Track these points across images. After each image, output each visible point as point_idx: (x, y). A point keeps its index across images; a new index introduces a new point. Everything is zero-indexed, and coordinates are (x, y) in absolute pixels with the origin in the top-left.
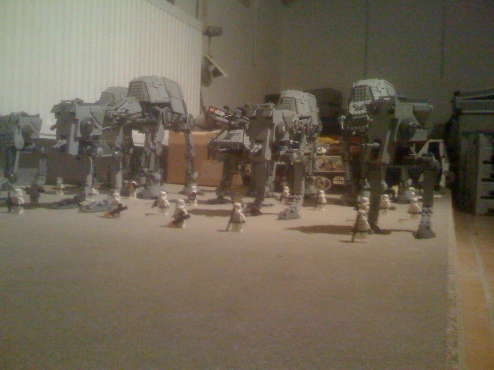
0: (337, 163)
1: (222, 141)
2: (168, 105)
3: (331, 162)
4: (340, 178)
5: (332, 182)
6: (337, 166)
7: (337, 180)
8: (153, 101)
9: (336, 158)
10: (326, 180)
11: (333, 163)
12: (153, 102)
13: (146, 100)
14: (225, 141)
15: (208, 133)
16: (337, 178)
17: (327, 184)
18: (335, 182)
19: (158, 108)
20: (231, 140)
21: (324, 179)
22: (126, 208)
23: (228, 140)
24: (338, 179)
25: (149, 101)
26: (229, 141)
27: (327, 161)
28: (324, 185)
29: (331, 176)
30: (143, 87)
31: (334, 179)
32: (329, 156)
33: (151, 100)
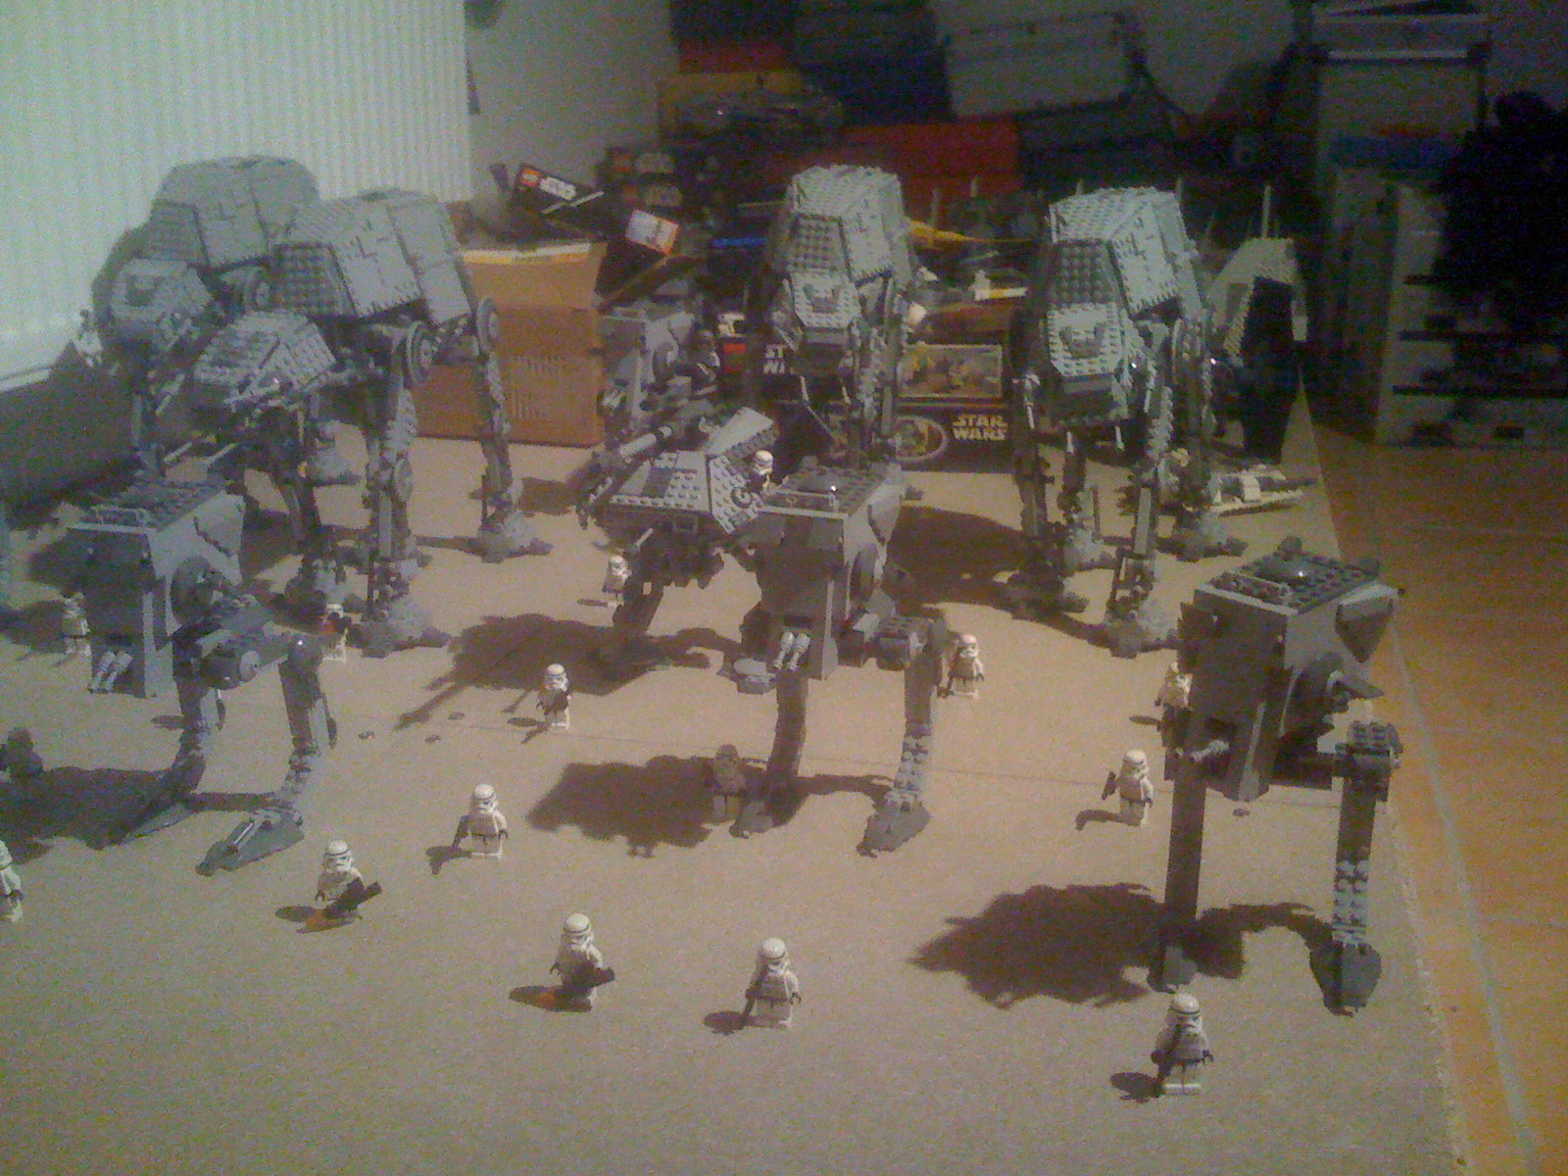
0: (965, 369)
1: (638, 501)
2: (416, 310)
3: (943, 366)
4: (975, 421)
5: (951, 434)
6: (965, 380)
7: (967, 427)
8: (364, 308)
9: (962, 350)
10: (930, 428)
11: (954, 367)
12: (366, 313)
13: (339, 310)
14: (648, 502)
15: (521, 255)
16: (967, 421)
17: (936, 441)
18: (961, 434)
19: (384, 330)
20: (667, 499)
21: (923, 424)
22: (375, 889)
23: (656, 500)
24: (971, 422)
25: (352, 313)
26: (661, 503)
27: (931, 363)
28: (926, 441)
29: (947, 417)
30: (325, 264)
31: (956, 424)
32: (940, 346)
33: (358, 308)
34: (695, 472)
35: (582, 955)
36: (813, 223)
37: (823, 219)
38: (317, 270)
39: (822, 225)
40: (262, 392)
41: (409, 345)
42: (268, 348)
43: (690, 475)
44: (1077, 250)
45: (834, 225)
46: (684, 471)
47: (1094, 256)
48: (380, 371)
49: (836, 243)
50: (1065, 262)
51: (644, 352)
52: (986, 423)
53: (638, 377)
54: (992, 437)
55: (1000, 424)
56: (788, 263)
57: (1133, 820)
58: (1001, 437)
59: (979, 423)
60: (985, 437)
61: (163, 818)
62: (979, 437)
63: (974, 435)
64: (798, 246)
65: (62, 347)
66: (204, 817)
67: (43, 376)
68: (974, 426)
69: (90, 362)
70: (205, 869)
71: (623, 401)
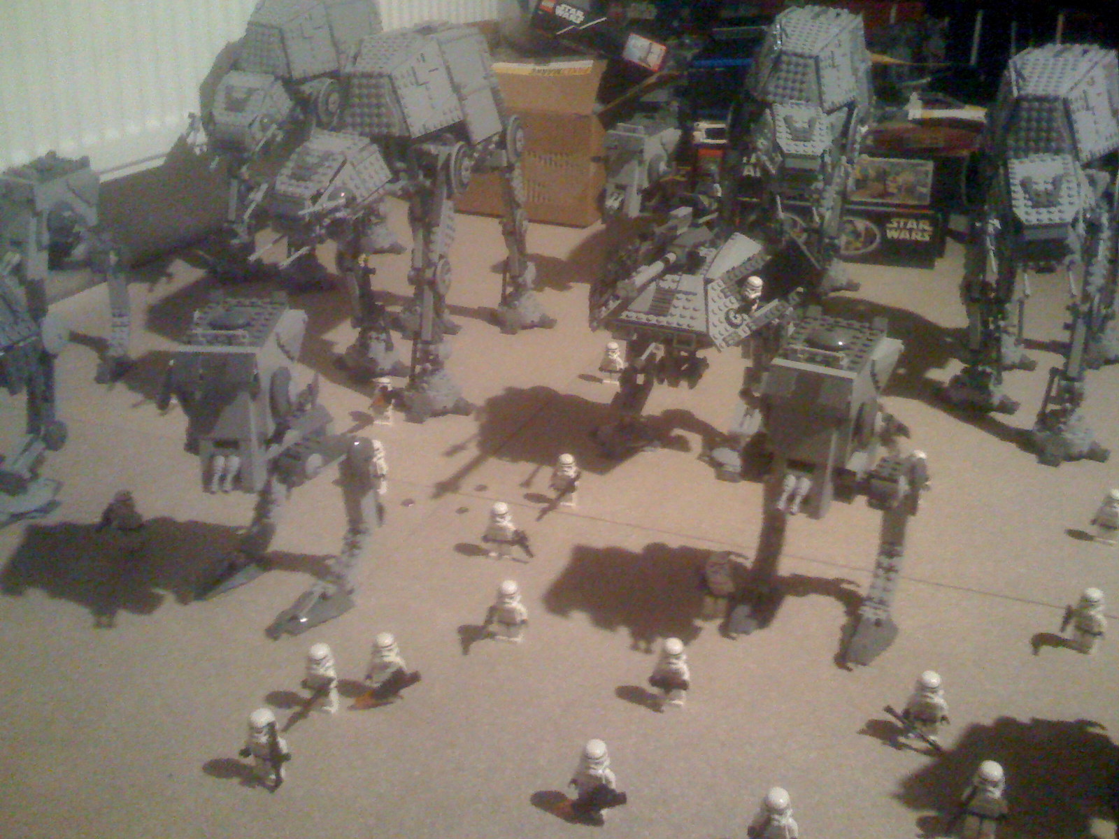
0: (900, 180)
1: (643, 318)
2: (459, 131)
3: (882, 176)
4: (905, 224)
5: (884, 235)
6: (899, 188)
7: (898, 229)
8: (416, 130)
9: (898, 164)
10: (867, 229)
11: (890, 178)
12: (418, 135)
13: (396, 131)
14: (653, 319)
15: (538, 68)
16: (899, 223)
17: (870, 238)
18: (892, 234)
19: (432, 148)
20: (669, 319)
21: (861, 224)
22: (415, 678)
23: (661, 318)
24: (902, 225)
25: (407, 134)
26: (664, 321)
27: (872, 173)
28: (862, 239)
29: (881, 219)
30: (386, 90)
31: (889, 225)
32: (880, 159)
33: (411, 129)
34: (695, 294)
35: (598, 779)
36: (794, 59)
37: (801, 56)
38: (378, 96)
39: (801, 61)
40: (331, 205)
41: (453, 162)
42: (336, 165)
43: (690, 297)
44: (1036, 104)
45: (811, 62)
46: (686, 293)
47: (1051, 110)
48: (428, 183)
49: (812, 76)
50: (1024, 114)
51: (641, 162)
52: (915, 226)
53: (636, 183)
54: (919, 238)
55: (927, 227)
56: (768, 93)
57: (1082, 648)
58: (927, 238)
59: (909, 226)
60: (913, 238)
61: (239, 578)
62: (908, 237)
63: (904, 235)
64: (779, 78)
65: (175, 139)
66: (275, 577)
67: (159, 162)
68: (905, 228)
69: (197, 151)
70: (273, 632)
71: (622, 202)
